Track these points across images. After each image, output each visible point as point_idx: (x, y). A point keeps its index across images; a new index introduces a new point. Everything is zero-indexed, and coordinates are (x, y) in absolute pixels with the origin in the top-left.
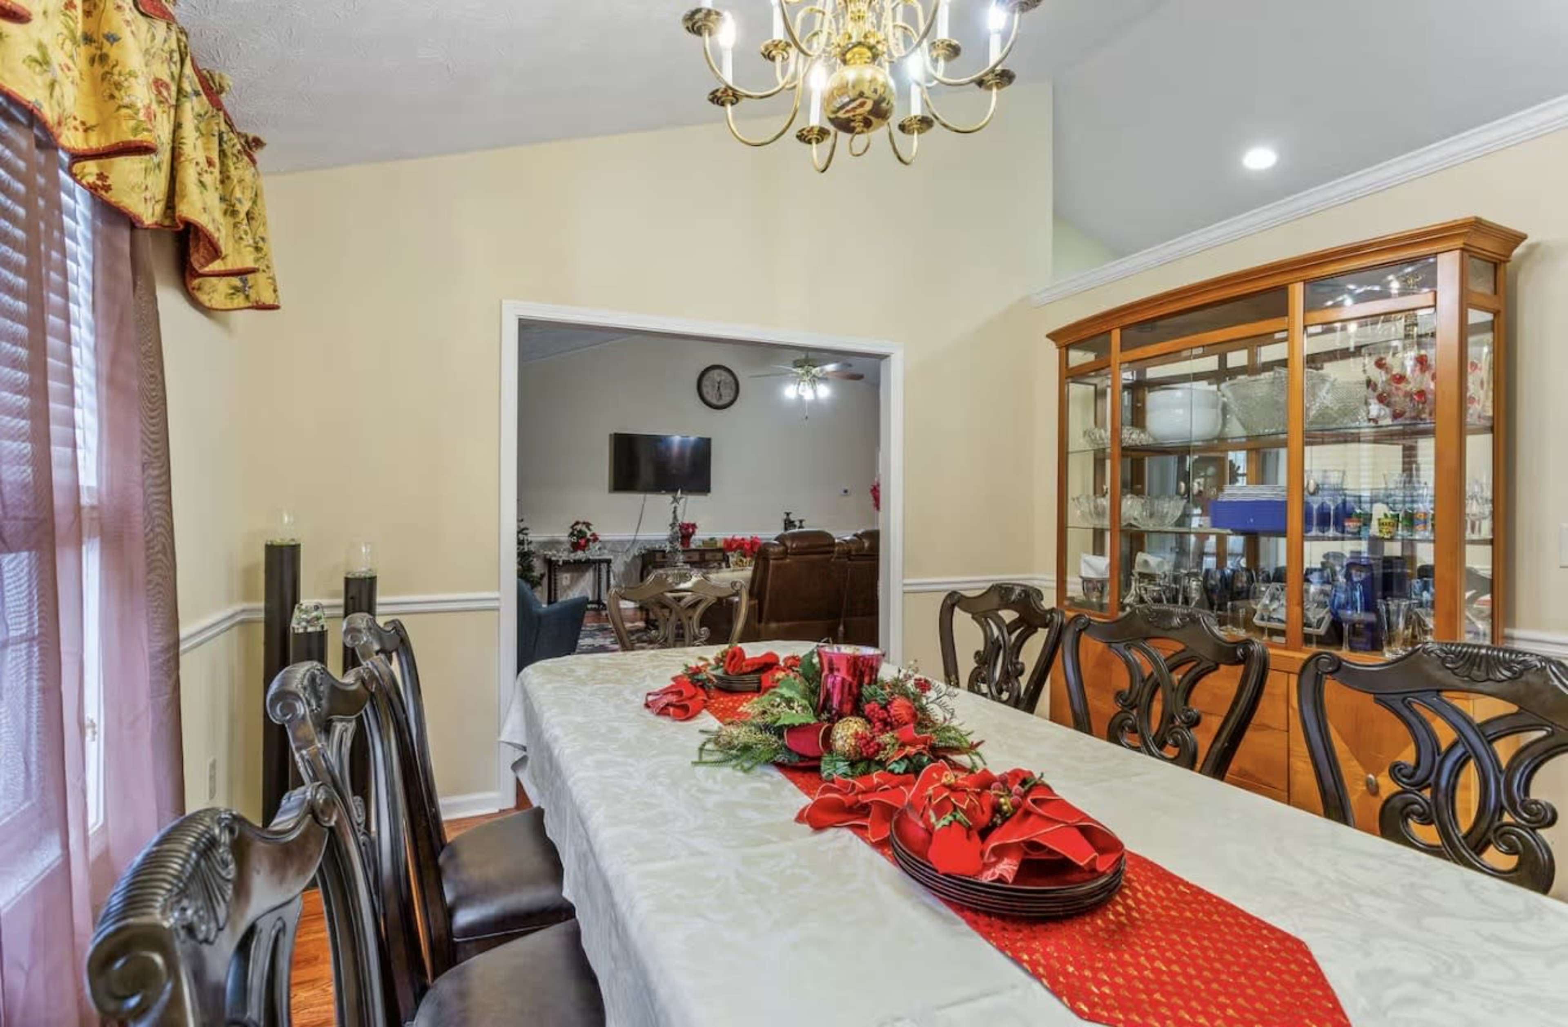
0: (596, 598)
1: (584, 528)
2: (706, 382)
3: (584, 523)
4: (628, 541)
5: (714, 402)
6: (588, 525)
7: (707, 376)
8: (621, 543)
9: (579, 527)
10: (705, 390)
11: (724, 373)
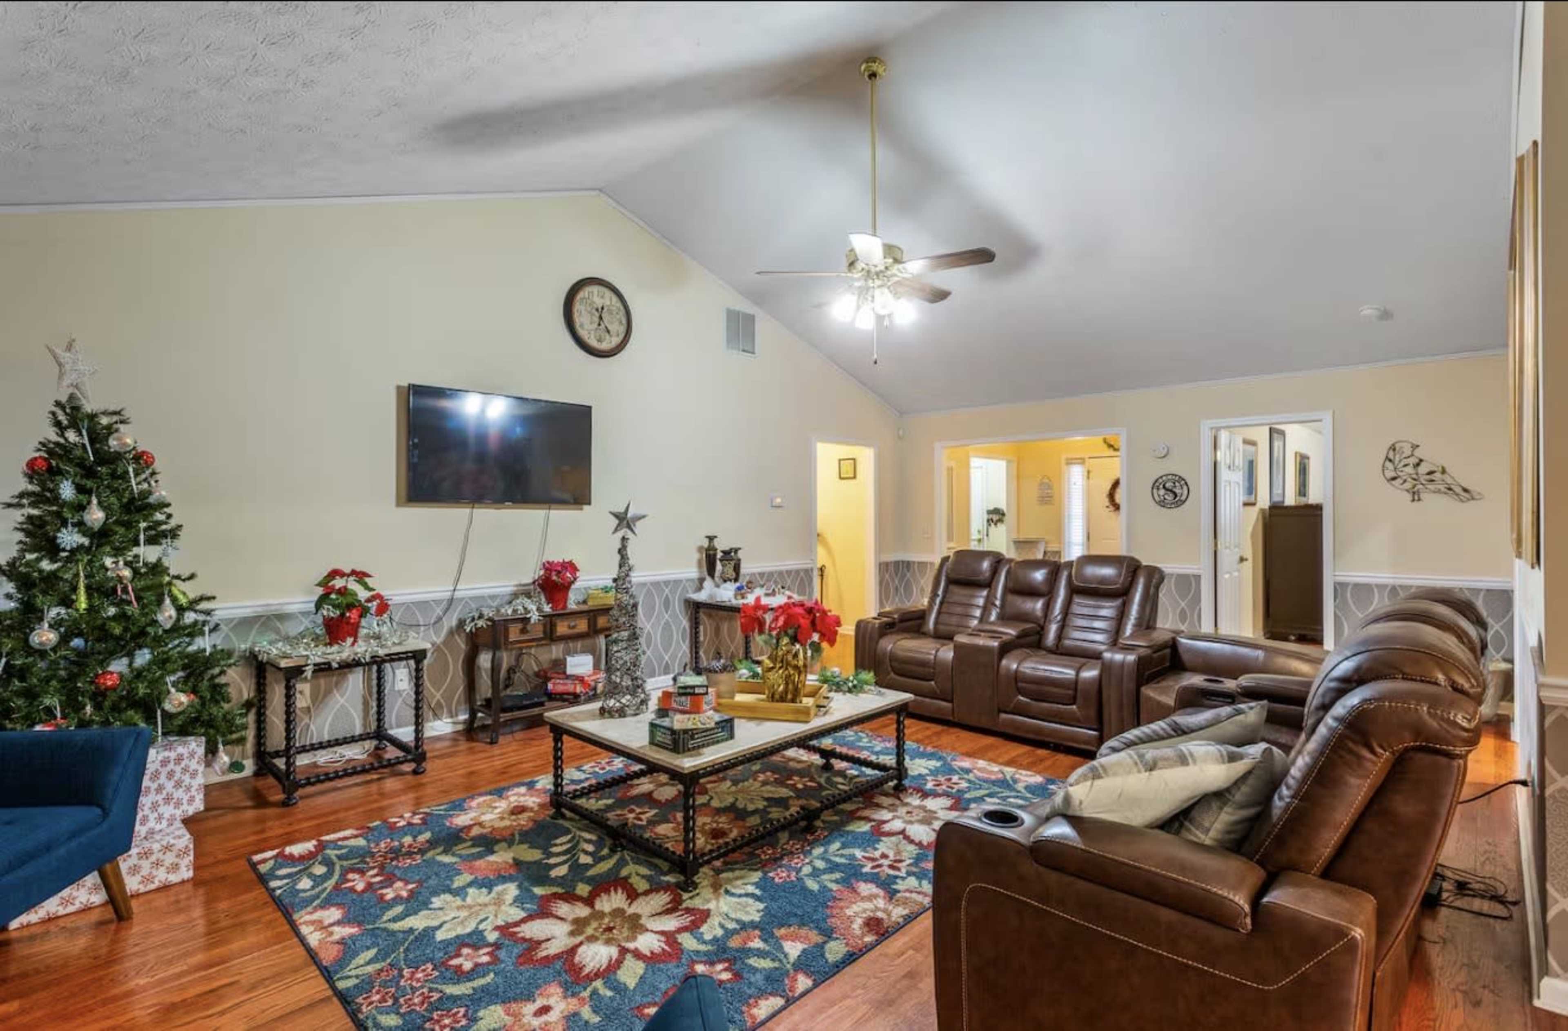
0: (374, 726)
1: (353, 585)
2: (578, 307)
3: (354, 573)
4: (437, 602)
5: (593, 342)
6: (360, 576)
7: (581, 295)
8: (423, 605)
9: (338, 583)
10: (578, 319)
11: (608, 293)
